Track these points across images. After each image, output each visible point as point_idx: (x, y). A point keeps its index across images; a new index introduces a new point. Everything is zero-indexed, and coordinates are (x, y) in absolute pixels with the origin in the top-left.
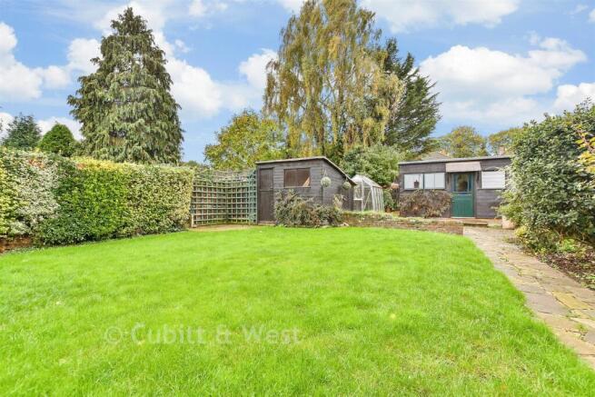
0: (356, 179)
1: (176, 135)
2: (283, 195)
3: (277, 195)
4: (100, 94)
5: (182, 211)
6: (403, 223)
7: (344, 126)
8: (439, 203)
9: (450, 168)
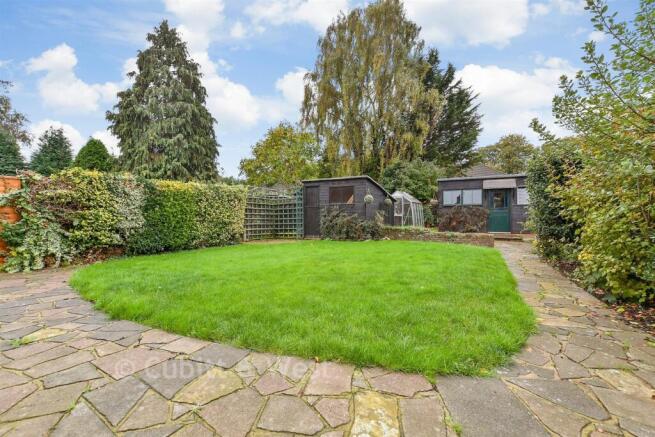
0: (397, 195)
1: (212, 149)
2: (329, 212)
3: (323, 211)
4: (139, 110)
5: (238, 226)
6: (440, 237)
7: (384, 140)
8: (476, 219)
9: (487, 185)
